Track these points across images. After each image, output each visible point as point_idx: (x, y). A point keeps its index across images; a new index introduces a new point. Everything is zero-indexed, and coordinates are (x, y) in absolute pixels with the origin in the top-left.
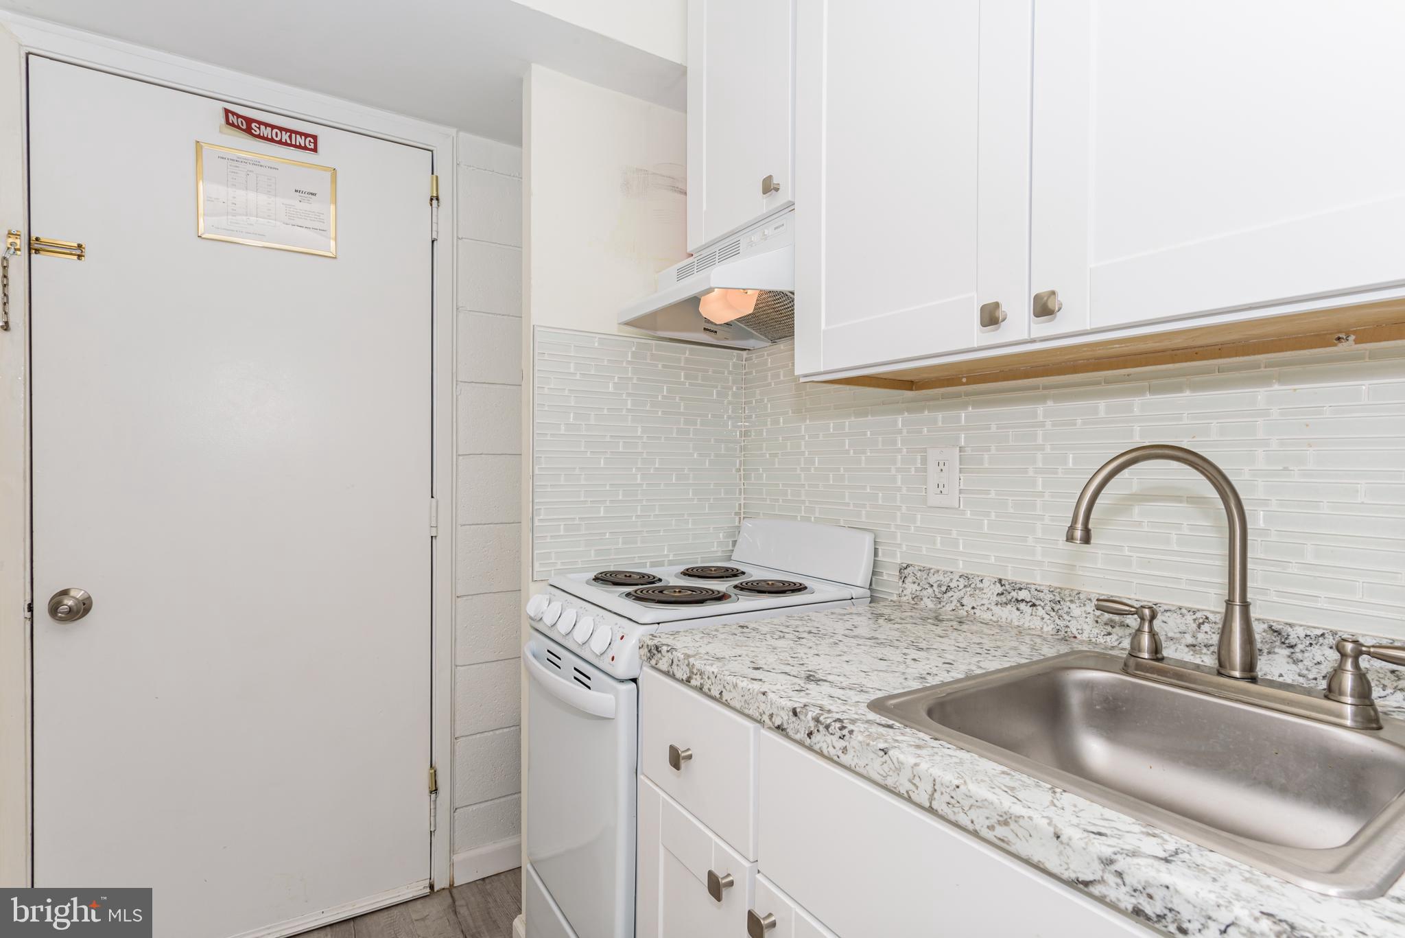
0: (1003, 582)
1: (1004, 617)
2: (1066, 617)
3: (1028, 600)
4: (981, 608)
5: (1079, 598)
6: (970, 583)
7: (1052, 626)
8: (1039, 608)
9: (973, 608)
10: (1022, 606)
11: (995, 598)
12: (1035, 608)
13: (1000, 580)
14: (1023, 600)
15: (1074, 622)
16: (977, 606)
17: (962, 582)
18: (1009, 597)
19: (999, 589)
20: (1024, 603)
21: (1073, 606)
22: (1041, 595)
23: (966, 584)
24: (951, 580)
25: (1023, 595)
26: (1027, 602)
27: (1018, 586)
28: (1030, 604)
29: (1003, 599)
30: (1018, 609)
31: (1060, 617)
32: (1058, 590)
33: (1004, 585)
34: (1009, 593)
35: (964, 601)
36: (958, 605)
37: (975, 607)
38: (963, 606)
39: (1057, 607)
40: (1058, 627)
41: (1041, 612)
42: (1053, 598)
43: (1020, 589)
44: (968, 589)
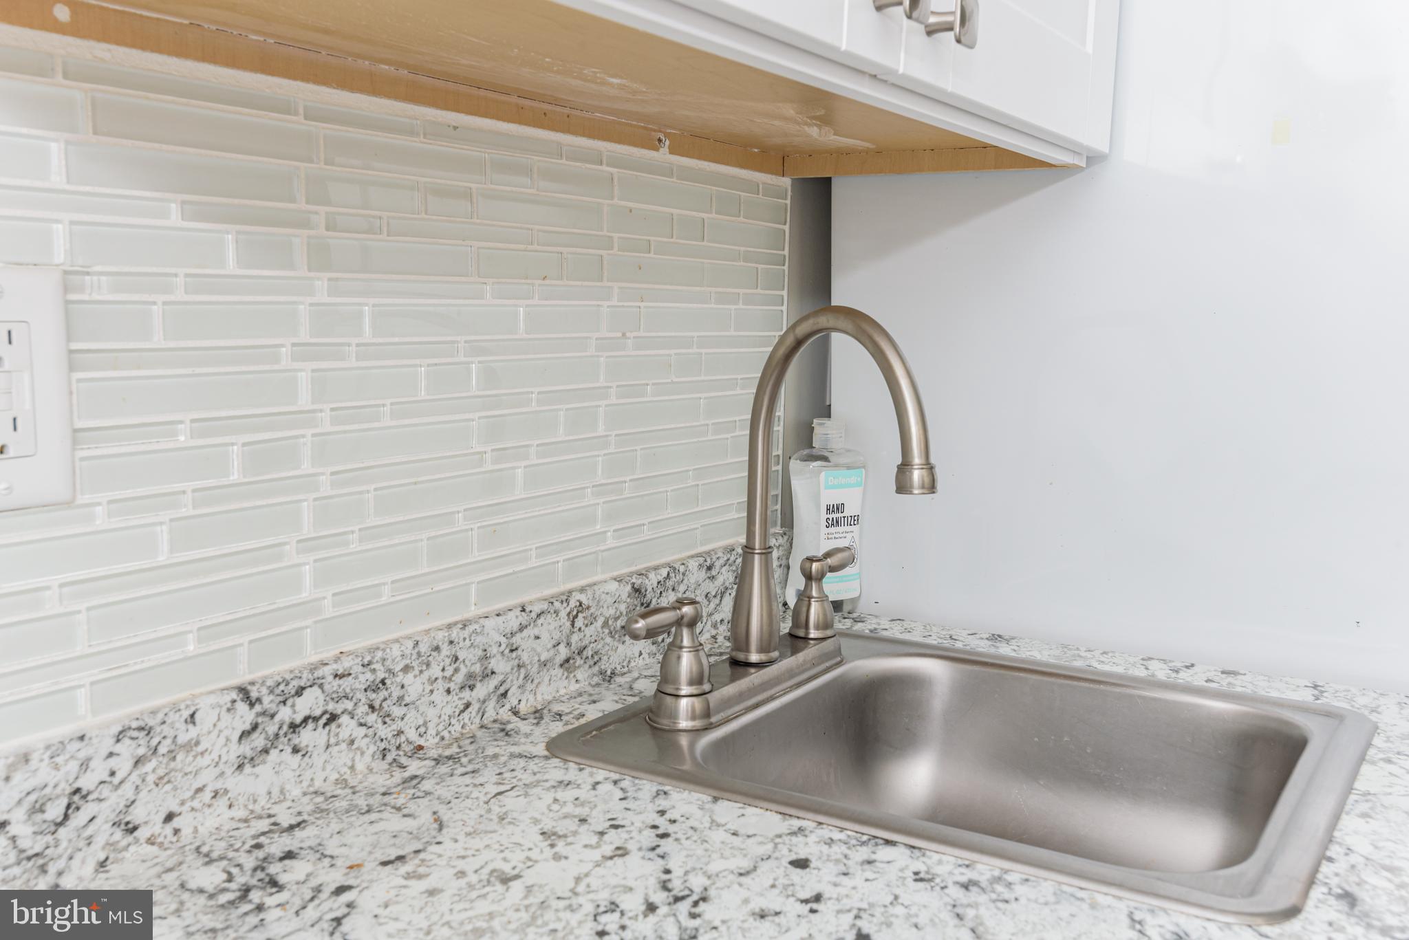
0: (254, 695)
1: (262, 791)
2: (397, 711)
3: (317, 713)
4: (196, 804)
5: (419, 654)
6: (154, 742)
7: (373, 748)
8: (345, 719)
9: (170, 817)
10: (307, 737)
11: (236, 750)
12: (333, 725)
13: (244, 691)
14: (306, 720)
15: (412, 714)
16: (183, 803)
17: (127, 750)
18: (272, 729)
19: (245, 716)
20: (311, 725)
21: (408, 679)
22: (346, 683)
23: (141, 751)
24: (85, 765)
25: (310, 703)
26: (316, 719)
27: (295, 684)
28: (323, 720)
29: (258, 740)
30: (296, 750)
31: (386, 718)
32: (379, 654)
33: (259, 700)
34: (272, 716)
35: (137, 815)
36: (118, 834)
37: (175, 808)
38: (135, 828)
39: (377, 698)
40: (383, 745)
41: (347, 726)
42: (370, 676)
43: (300, 692)
44: (149, 767)
